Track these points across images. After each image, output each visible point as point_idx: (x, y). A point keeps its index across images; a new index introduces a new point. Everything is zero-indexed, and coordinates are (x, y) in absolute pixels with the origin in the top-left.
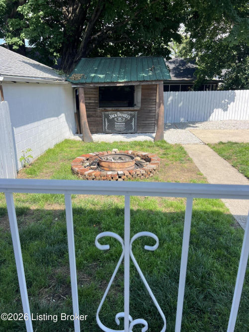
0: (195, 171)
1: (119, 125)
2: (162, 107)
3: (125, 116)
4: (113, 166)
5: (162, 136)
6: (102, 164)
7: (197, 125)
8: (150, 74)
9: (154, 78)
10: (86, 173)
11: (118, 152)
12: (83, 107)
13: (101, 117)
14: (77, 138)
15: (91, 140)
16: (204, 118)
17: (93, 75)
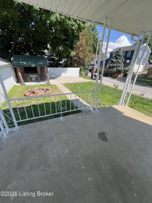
0: (60, 91)
1: (34, 79)
2: (48, 74)
3: (35, 76)
4: (38, 93)
5: (49, 82)
6: (34, 92)
7: (58, 78)
8: (42, 63)
9: (44, 65)
10: (31, 95)
11: (38, 88)
12: (20, 74)
13: (26, 76)
14: (18, 84)
15: (25, 85)
16: (60, 76)
17: (21, 62)
